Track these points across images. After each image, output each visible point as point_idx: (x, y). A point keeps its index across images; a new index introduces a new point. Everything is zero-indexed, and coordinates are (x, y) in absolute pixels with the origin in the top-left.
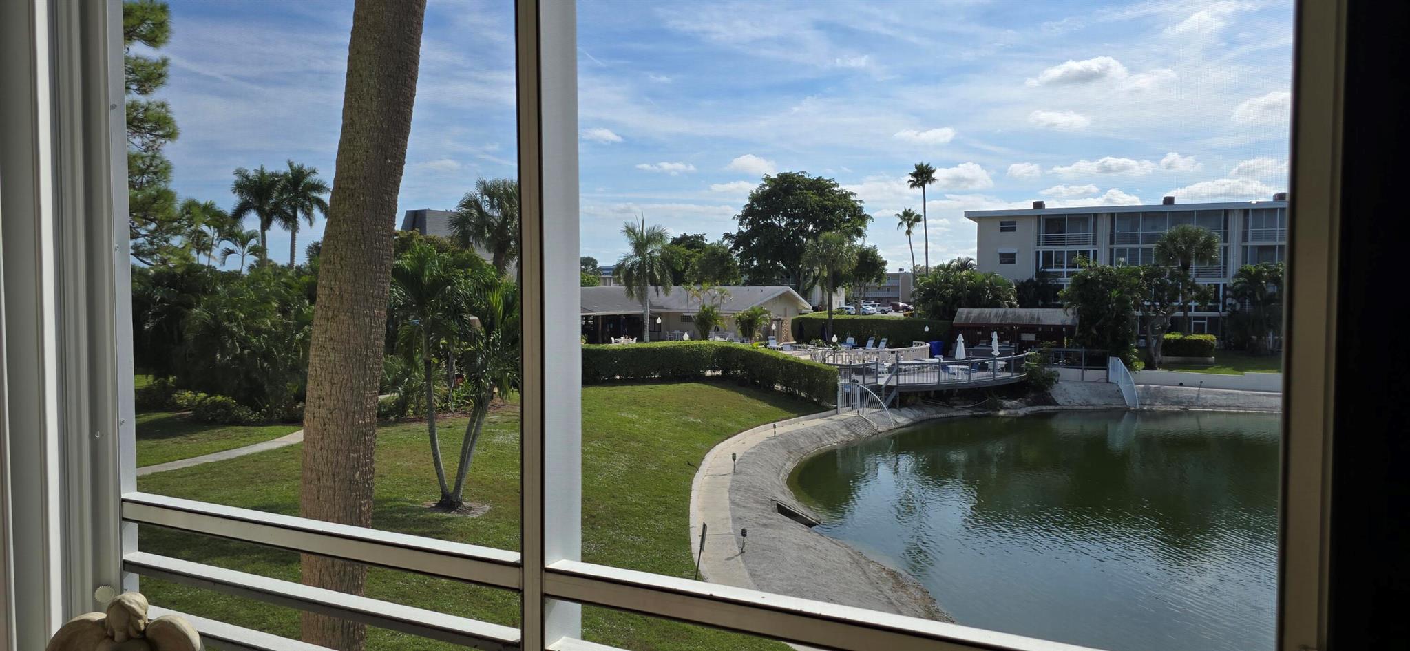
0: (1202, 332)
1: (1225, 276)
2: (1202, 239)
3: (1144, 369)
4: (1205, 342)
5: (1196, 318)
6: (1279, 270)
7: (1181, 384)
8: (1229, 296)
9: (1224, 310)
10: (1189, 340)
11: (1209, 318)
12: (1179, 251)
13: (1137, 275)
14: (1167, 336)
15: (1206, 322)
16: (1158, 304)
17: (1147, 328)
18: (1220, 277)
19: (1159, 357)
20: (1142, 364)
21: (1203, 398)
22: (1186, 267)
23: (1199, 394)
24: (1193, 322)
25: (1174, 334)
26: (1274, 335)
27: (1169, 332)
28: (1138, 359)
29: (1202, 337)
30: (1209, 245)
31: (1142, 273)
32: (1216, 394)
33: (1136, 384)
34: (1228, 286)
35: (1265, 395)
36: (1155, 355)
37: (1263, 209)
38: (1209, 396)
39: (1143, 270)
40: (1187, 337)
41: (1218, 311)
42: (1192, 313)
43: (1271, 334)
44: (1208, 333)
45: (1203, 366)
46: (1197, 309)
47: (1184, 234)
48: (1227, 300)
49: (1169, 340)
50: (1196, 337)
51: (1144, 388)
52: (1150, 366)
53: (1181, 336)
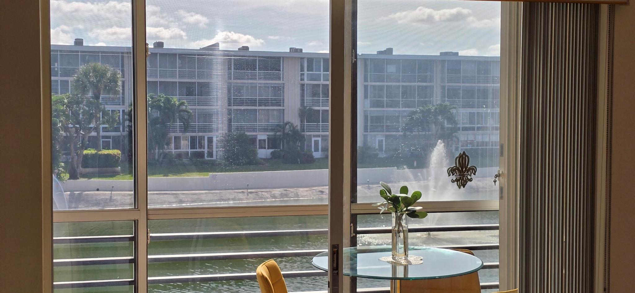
0: (109, 149)
1: (123, 104)
2: (109, 75)
3: (69, 179)
4: (113, 156)
5: (104, 137)
6: (161, 100)
7: (98, 190)
8: (126, 120)
9: (124, 131)
10: (101, 155)
11: (114, 137)
12: (92, 83)
13: (61, 102)
14: (85, 152)
15: (111, 140)
16: (78, 126)
17: (70, 146)
18: (120, 105)
19: (81, 170)
20: (68, 176)
21: (115, 200)
22: (97, 97)
23: (111, 197)
24: (101, 140)
25: (89, 150)
26: (159, 149)
27: (86, 149)
28: (65, 171)
29: (111, 152)
30: (114, 80)
31: (66, 101)
32: (124, 195)
33: (65, 192)
34: (125, 111)
35: (157, 194)
36: (77, 168)
37: (166, 54)
38: (119, 198)
39: (67, 99)
40: (100, 153)
41: (119, 131)
42: (102, 133)
43: (157, 148)
44: (113, 148)
45: (113, 174)
46: (105, 129)
47: (95, 70)
48: (125, 122)
49: (87, 155)
50: (106, 152)
51: (70, 195)
52: (74, 176)
53: (96, 151)
